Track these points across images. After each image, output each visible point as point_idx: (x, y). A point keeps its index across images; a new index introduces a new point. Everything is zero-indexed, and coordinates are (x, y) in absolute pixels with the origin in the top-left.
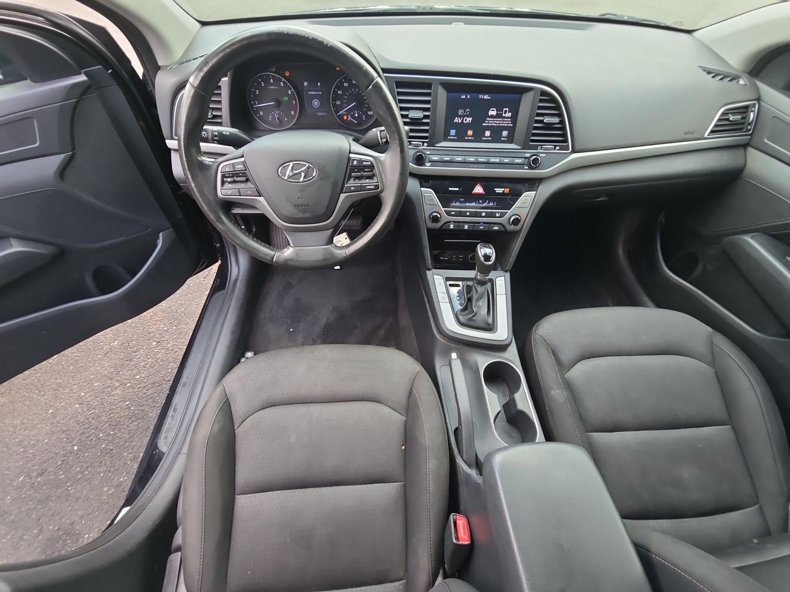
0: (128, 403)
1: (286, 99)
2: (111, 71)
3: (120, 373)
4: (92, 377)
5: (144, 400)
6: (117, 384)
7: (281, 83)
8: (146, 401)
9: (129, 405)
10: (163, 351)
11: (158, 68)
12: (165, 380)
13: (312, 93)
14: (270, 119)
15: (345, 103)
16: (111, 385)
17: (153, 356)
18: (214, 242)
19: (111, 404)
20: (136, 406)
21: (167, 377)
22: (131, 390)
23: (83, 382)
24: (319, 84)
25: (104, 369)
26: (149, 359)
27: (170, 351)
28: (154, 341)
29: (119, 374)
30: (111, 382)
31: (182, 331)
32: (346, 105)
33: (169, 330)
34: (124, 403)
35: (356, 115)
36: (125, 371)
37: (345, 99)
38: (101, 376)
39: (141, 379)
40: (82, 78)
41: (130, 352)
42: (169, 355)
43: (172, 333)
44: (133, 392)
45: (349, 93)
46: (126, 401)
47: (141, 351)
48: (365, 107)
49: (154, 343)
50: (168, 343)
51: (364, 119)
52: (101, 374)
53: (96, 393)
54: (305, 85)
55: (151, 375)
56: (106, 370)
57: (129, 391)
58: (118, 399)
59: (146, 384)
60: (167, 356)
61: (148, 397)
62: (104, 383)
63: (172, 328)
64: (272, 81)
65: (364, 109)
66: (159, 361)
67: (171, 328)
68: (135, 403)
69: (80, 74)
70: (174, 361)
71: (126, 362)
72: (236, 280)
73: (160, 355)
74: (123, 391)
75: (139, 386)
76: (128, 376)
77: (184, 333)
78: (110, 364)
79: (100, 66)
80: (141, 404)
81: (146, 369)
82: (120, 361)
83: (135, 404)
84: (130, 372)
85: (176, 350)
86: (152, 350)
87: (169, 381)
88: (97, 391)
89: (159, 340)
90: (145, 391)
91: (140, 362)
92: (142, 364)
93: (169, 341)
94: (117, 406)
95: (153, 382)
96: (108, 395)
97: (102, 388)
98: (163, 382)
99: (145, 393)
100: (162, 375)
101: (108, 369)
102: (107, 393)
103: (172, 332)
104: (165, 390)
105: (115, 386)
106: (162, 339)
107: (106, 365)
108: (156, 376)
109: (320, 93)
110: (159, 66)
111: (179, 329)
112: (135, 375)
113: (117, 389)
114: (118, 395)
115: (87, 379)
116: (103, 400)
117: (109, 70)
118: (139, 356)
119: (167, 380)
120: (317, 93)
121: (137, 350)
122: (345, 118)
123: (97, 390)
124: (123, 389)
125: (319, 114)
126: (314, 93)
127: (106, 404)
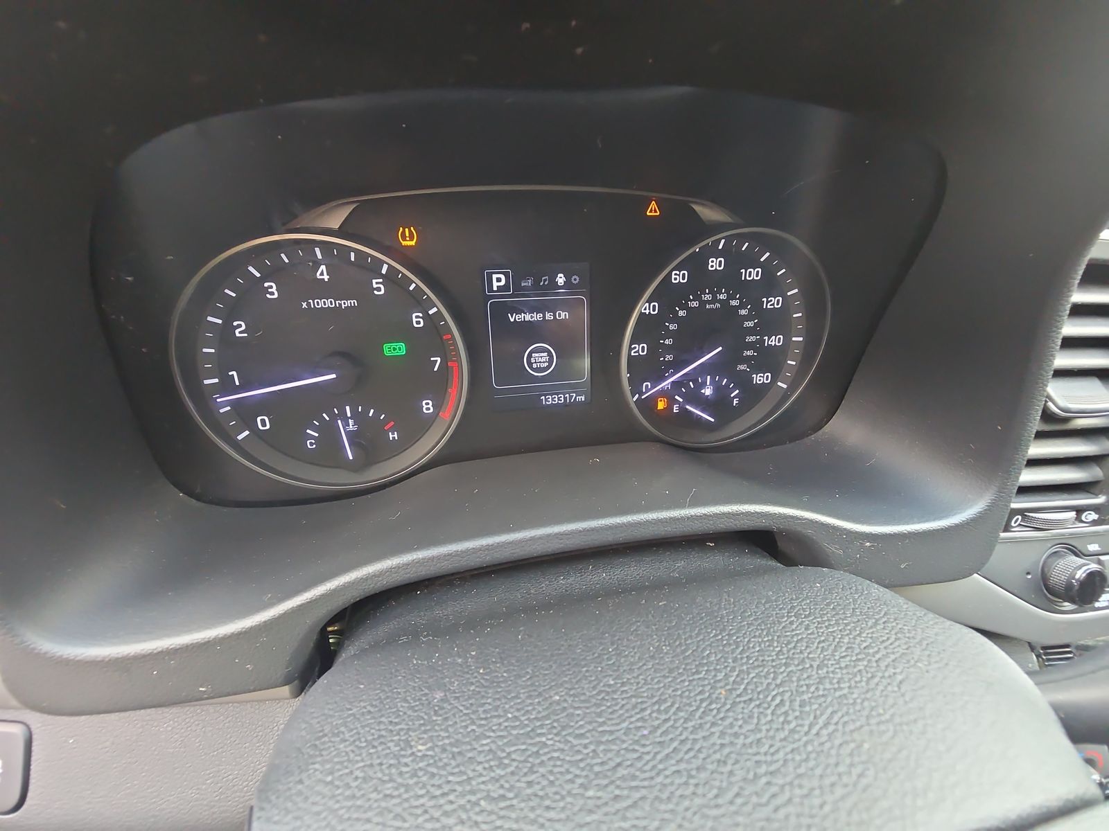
1: (395, 349)
13: (526, 317)
24: (561, 279)
35: (708, 391)
37: (669, 334)
45: (689, 309)
48: (747, 360)
51: (735, 402)
54: (495, 285)
64: (323, 273)
65: (742, 367)
109: (563, 315)
120: (549, 316)
122: (661, 405)
125: (551, 400)
126: (537, 317)
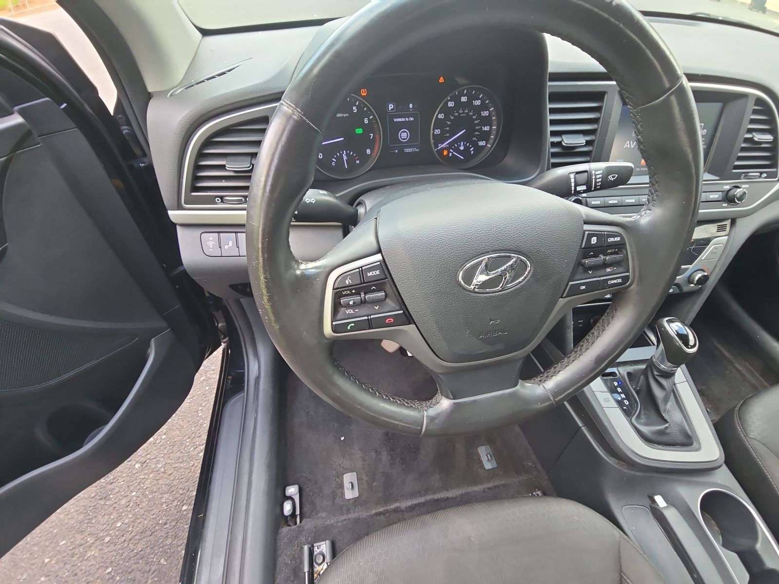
0: (110, 570)
1: (359, 131)
2: (65, 105)
3: (93, 521)
4: (55, 531)
5: (132, 562)
6: (90, 540)
7: (354, 108)
8: (135, 564)
9: (113, 574)
10: (151, 476)
11: (149, 96)
12: (158, 524)
13: (400, 120)
14: (333, 164)
15: (447, 132)
16: (83, 542)
17: (138, 487)
18: (215, 321)
19: (87, 573)
20: (122, 573)
21: (161, 518)
22: (112, 548)
23: (45, 540)
24: (411, 106)
25: (69, 517)
26: (132, 492)
27: (162, 475)
28: (137, 462)
29: (91, 523)
30: (82, 536)
31: (176, 439)
32: (448, 135)
33: (158, 442)
34: (105, 571)
35: (462, 148)
36: (100, 517)
37: (448, 126)
38: (67, 528)
39: (123, 527)
40: (16, 119)
41: (104, 484)
42: (161, 482)
43: (161, 446)
44: (115, 550)
45: (455, 116)
46: (107, 567)
47: (121, 480)
48: (476, 136)
49: (137, 466)
50: (158, 462)
51: (472, 152)
52: (66, 526)
53: (64, 557)
54: (390, 108)
55: (138, 519)
56: (73, 518)
57: (109, 549)
58: (95, 565)
59: (133, 534)
60: (158, 484)
61: (138, 556)
62: (72, 540)
63: (161, 438)
65: (474, 139)
66: (147, 493)
67: (159, 437)
68: (120, 569)
69: (12, 113)
70: (169, 490)
71: (99, 502)
72: (258, 379)
73: (147, 484)
74: (100, 550)
75: (123, 539)
76: (104, 524)
77: (179, 443)
78: (77, 509)
79: (47, 99)
80: (130, 570)
81: (129, 509)
82: (91, 501)
83: (121, 571)
84: (106, 517)
85: (171, 472)
86: (135, 476)
87: (165, 524)
88: (65, 554)
89: (143, 460)
90: (131, 545)
91: (120, 500)
92: (123, 502)
93: (158, 459)
94: (96, 576)
95: (141, 530)
96: (81, 559)
97: (71, 548)
98: (157, 528)
99: (133, 551)
100: (154, 516)
101: (76, 517)
102: (78, 555)
103: (161, 444)
104: (161, 541)
105: (88, 544)
106: (148, 456)
107: (73, 510)
108: (146, 519)
109: (412, 119)
110: (150, 93)
111: (170, 438)
112: (115, 522)
113: (92, 548)
114: (95, 557)
115: (49, 535)
116: (75, 568)
117: (62, 104)
118: (117, 490)
119: (162, 524)
120: (407, 119)
121: (113, 479)
122: (446, 152)
123: (65, 551)
124: (101, 547)
125: (408, 150)
126: (403, 120)
127: (80, 574)
